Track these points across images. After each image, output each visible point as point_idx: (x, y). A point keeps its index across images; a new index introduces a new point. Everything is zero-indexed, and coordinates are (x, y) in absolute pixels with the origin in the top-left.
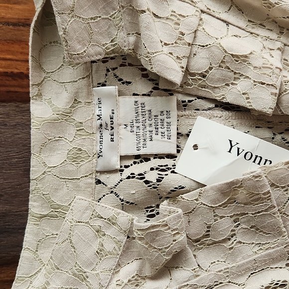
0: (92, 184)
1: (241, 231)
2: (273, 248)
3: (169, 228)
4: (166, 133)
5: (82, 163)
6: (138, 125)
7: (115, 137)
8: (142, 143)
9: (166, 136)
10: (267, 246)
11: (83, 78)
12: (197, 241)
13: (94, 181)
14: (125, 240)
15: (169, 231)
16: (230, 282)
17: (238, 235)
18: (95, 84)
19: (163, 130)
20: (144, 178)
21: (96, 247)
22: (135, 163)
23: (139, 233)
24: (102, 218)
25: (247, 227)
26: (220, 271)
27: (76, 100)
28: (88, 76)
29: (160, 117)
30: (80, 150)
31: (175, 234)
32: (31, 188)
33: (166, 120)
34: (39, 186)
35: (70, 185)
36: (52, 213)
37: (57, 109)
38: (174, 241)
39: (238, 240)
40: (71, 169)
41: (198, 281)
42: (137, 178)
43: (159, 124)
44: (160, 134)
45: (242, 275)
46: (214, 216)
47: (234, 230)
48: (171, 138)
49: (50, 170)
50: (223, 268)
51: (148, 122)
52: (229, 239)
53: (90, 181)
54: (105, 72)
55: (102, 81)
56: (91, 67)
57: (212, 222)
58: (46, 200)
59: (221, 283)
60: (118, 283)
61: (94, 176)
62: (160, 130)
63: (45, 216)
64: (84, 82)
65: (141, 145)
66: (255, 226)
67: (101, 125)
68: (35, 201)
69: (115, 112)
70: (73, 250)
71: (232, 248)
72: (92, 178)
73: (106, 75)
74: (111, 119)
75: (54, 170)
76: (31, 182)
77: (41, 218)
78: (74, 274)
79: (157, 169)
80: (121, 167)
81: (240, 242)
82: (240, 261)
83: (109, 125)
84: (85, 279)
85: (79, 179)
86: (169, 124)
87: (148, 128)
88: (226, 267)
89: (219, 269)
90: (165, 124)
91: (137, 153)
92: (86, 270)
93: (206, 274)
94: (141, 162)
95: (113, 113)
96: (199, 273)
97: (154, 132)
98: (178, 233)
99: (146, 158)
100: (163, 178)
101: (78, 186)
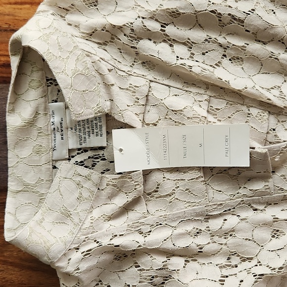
0: (50, 168)
1: (179, 191)
2: (198, 206)
3: (133, 180)
4: (99, 132)
5: (43, 155)
6: (79, 127)
7: (64, 137)
8: (83, 140)
9: (99, 135)
10: (194, 204)
11: (42, 97)
12: (149, 194)
13: (51, 167)
14: (96, 191)
15: (133, 182)
16: (166, 224)
17: (176, 194)
18: (50, 101)
19: (97, 131)
20: (84, 164)
21: (77, 195)
22: (78, 154)
23: (113, 181)
24: (81, 175)
25: (183, 189)
26: (161, 216)
27: (37, 112)
28: (45, 96)
29: (94, 122)
30: (41, 146)
31: (136, 185)
32: (9, 173)
33: (99, 124)
34: (14, 171)
35: (35, 170)
36: (25, 189)
37: (25, 119)
38: (135, 189)
39: (176, 197)
40: (36, 159)
41: (145, 221)
42: (79, 165)
43: (94, 126)
44: (95, 133)
45: (175, 221)
46: (164, 178)
47: (174, 190)
48: (103, 135)
49: (21, 160)
50: (163, 215)
51: (86, 125)
52: (170, 196)
53: (48, 166)
54: (57, 92)
55: (55, 98)
56: (48, 89)
57: (161, 182)
58: (19, 180)
59: (161, 224)
60: (91, 218)
61: (51, 163)
62: (95, 131)
63: (20, 191)
64: (43, 100)
65: (82, 141)
66: (188, 189)
67: (54, 129)
68: (12, 182)
69: (63, 119)
70: (61, 196)
71: (171, 202)
72: (50, 165)
73: (58, 94)
74: (61, 124)
75: (24, 160)
76: (9, 168)
77: (17, 193)
78: (62, 213)
79: (93, 157)
80: (69, 157)
81: (177, 199)
82: (175, 211)
83: (60, 129)
84: (69, 216)
85: (41, 166)
86: (101, 126)
87: (87, 130)
88: (165, 214)
89: (161, 215)
90: (99, 126)
91: (80, 147)
92: (70, 210)
93: (152, 217)
94: (82, 152)
95: (62, 120)
96: (147, 216)
97: (91, 132)
98: (138, 184)
99: (86, 150)
100: (96, 164)
101: (41, 170)
